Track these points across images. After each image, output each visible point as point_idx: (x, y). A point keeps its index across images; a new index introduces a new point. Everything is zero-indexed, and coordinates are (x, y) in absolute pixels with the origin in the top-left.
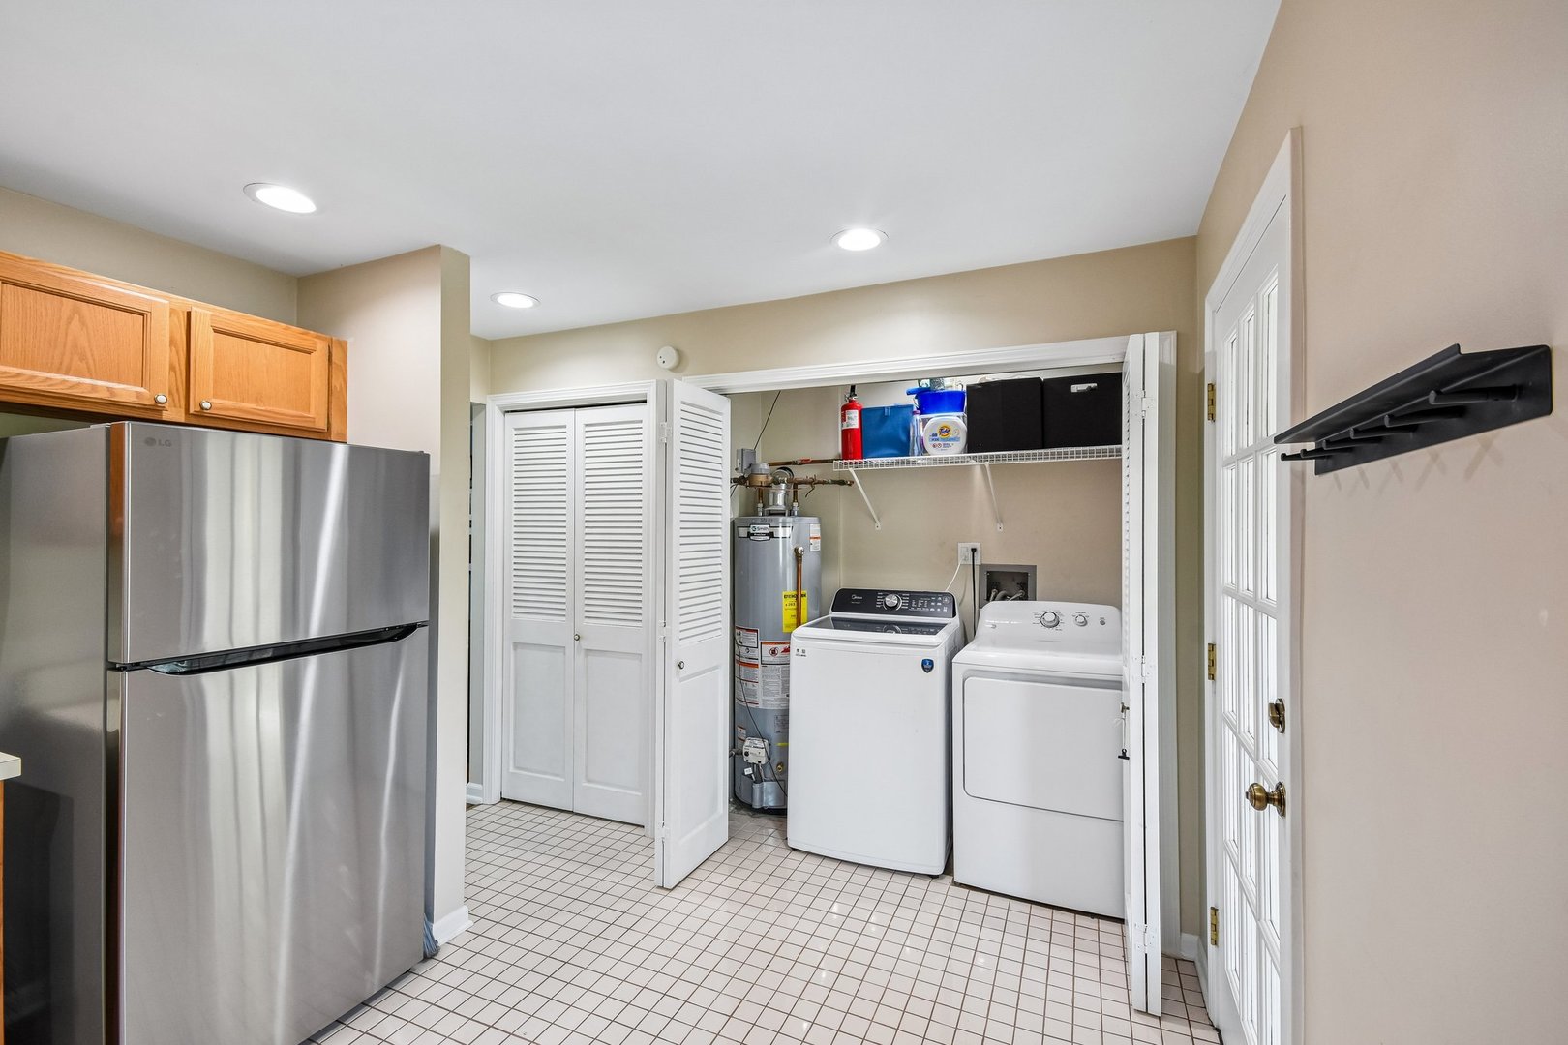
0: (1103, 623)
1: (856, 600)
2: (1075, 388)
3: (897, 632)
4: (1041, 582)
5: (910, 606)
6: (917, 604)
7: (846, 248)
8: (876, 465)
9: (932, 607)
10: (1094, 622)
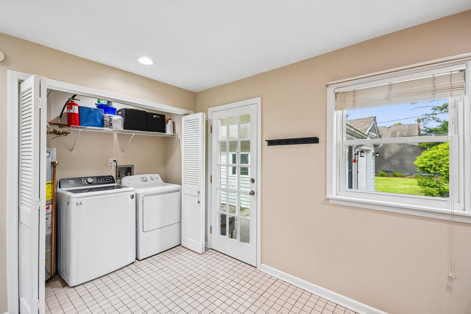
0: (157, 179)
1: (71, 182)
2: (154, 116)
3: (93, 191)
4: (135, 170)
5: (98, 181)
6: (100, 180)
7: (140, 61)
8: (88, 129)
9: (107, 181)
10: (155, 179)
